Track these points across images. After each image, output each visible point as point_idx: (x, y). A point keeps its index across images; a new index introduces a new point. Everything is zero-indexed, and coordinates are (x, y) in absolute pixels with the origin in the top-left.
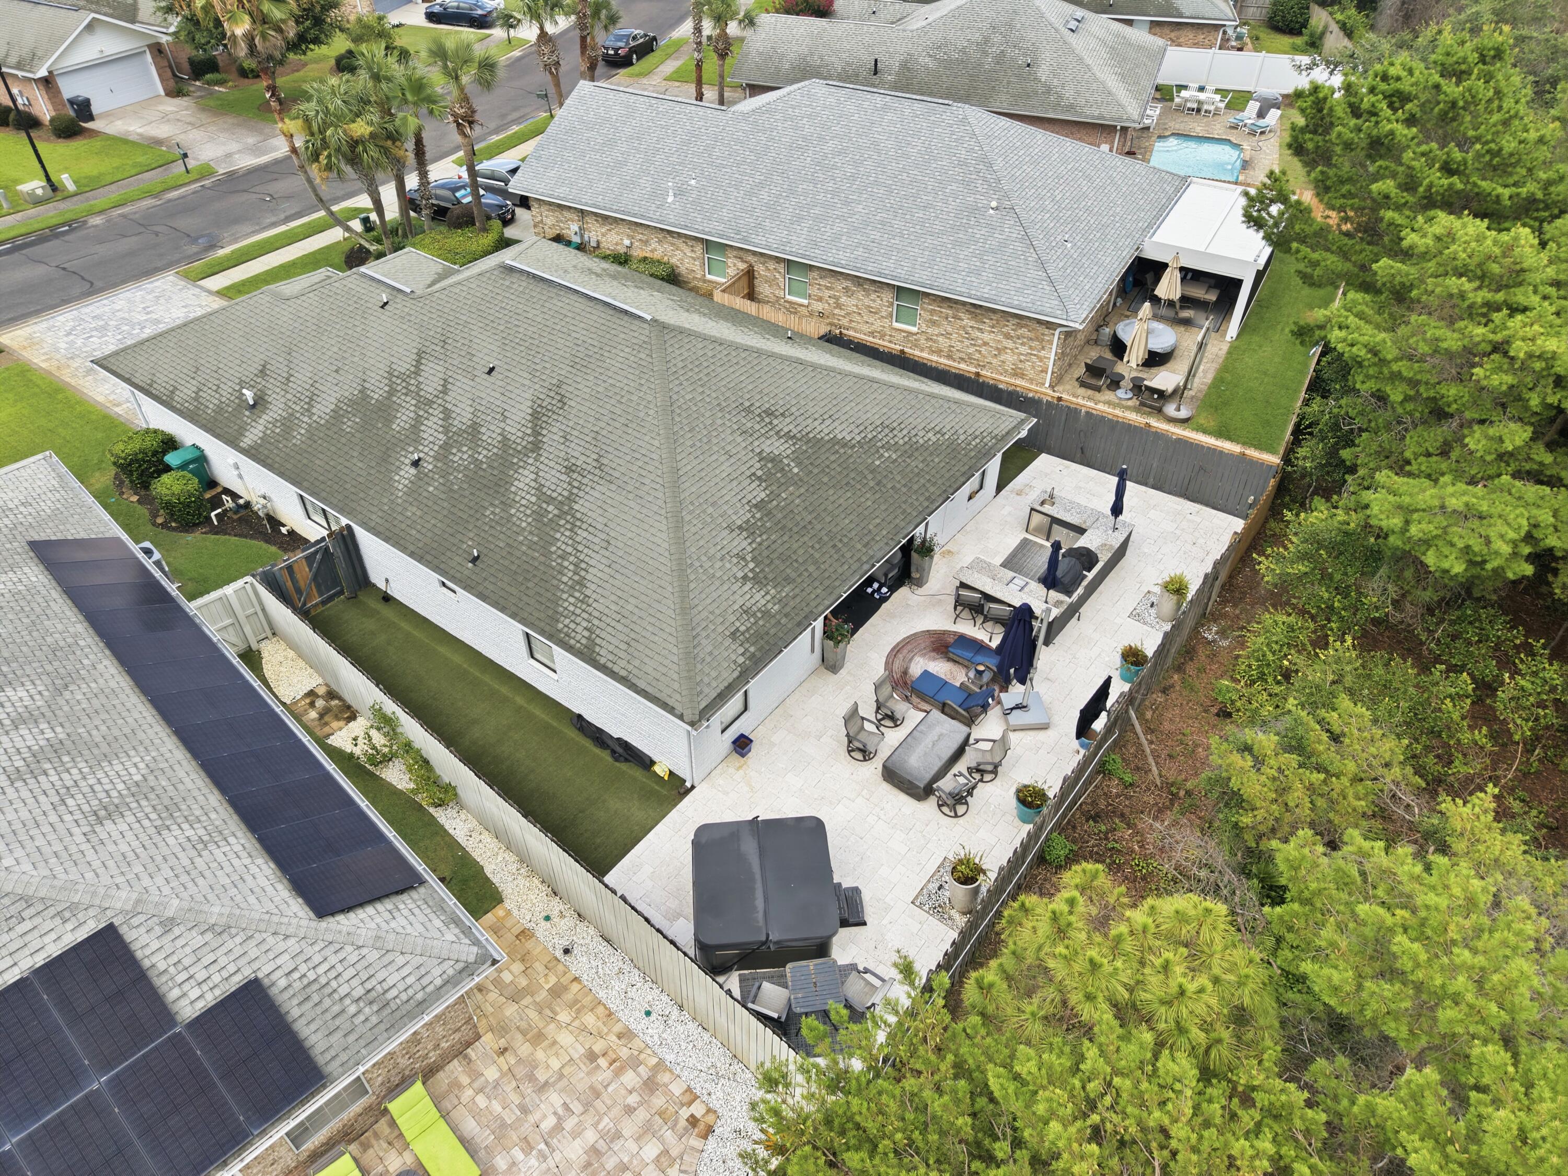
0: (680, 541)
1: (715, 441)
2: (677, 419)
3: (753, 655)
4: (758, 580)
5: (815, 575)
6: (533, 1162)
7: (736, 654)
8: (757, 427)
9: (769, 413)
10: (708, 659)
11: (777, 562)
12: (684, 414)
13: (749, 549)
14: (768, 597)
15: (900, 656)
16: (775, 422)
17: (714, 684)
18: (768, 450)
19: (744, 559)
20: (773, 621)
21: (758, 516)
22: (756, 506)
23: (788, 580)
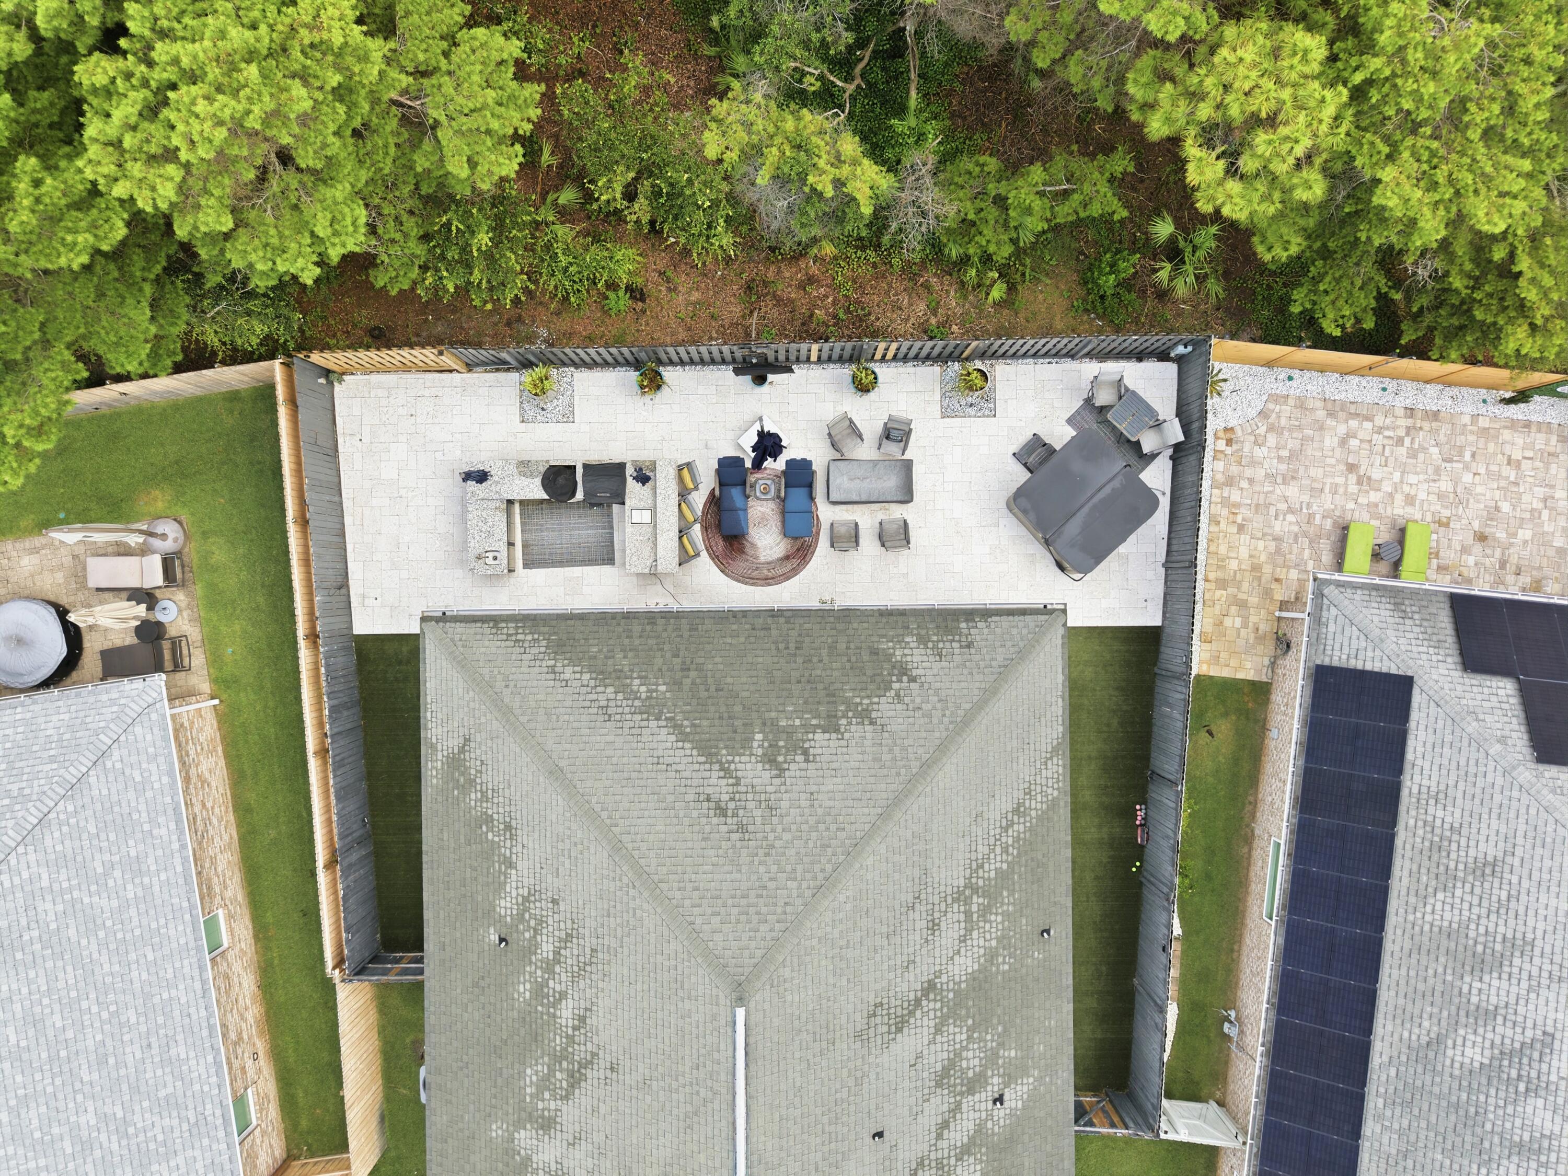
0: (942, 748)
1: (812, 821)
2: (829, 867)
3: (967, 621)
4: (903, 671)
5: (845, 639)
6: (1315, 508)
7: (980, 631)
8: (751, 805)
9: (721, 811)
10: (1009, 644)
11: (869, 672)
12: (817, 868)
13: (883, 700)
14: (907, 651)
15: (771, 574)
16: (725, 797)
17: (1021, 624)
18: (767, 774)
19: (898, 695)
20: (923, 632)
21: (843, 721)
22: (837, 731)
23: (874, 652)
